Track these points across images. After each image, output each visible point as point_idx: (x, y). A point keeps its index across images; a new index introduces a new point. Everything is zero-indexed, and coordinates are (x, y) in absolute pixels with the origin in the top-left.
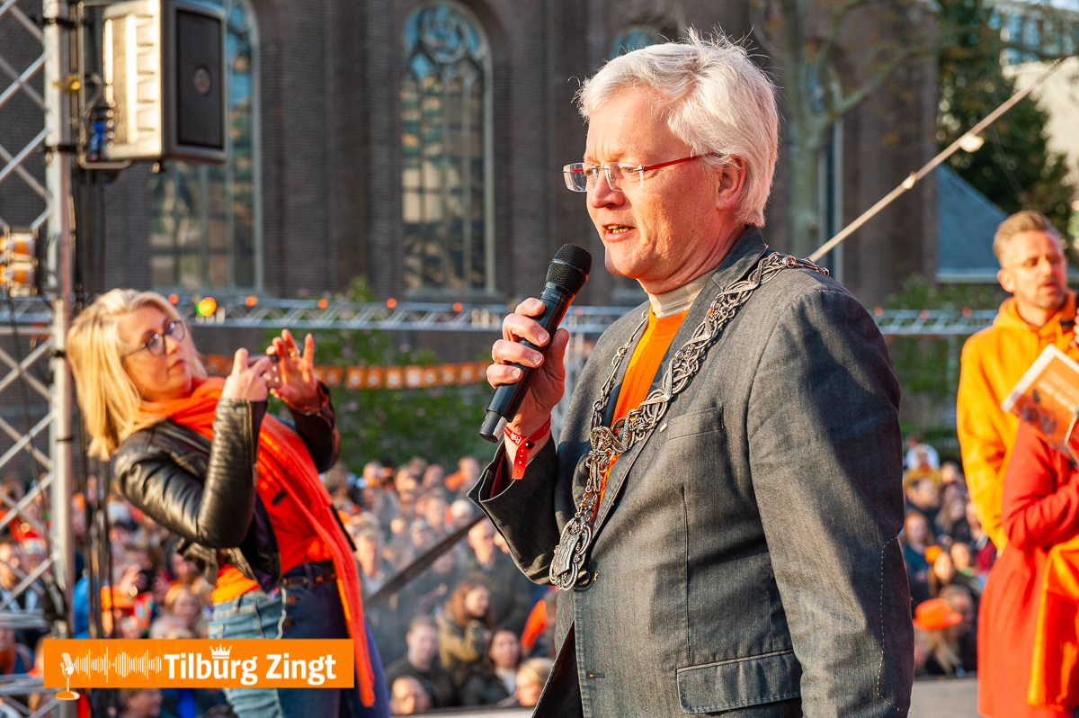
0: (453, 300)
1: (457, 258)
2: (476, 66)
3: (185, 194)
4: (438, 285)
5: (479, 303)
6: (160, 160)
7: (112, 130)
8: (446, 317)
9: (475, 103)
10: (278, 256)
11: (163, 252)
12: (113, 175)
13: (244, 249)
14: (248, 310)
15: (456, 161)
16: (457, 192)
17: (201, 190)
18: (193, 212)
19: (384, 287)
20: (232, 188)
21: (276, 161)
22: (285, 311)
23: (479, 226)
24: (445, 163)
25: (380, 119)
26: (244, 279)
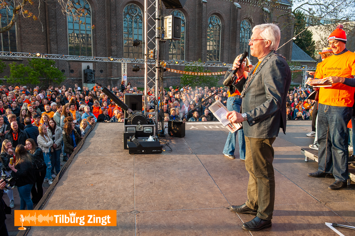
0: (214, 62)
1: (215, 56)
2: (219, 26)
3: (174, 46)
4: (212, 60)
5: (217, 63)
6: (171, 40)
7: (165, 35)
8: (212, 65)
9: (219, 31)
10: (188, 55)
11: (171, 54)
12: (165, 42)
13: (182, 54)
14: (183, 63)
15: (215, 41)
16: (215, 46)
17: (176, 45)
18: (175, 48)
19: (203, 60)
20: (181, 45)
21: (188, 40)
22: (188, 63)
23: (219, 51)
24: (214, 41)
25: (204, 34)
26: (183, 59)
